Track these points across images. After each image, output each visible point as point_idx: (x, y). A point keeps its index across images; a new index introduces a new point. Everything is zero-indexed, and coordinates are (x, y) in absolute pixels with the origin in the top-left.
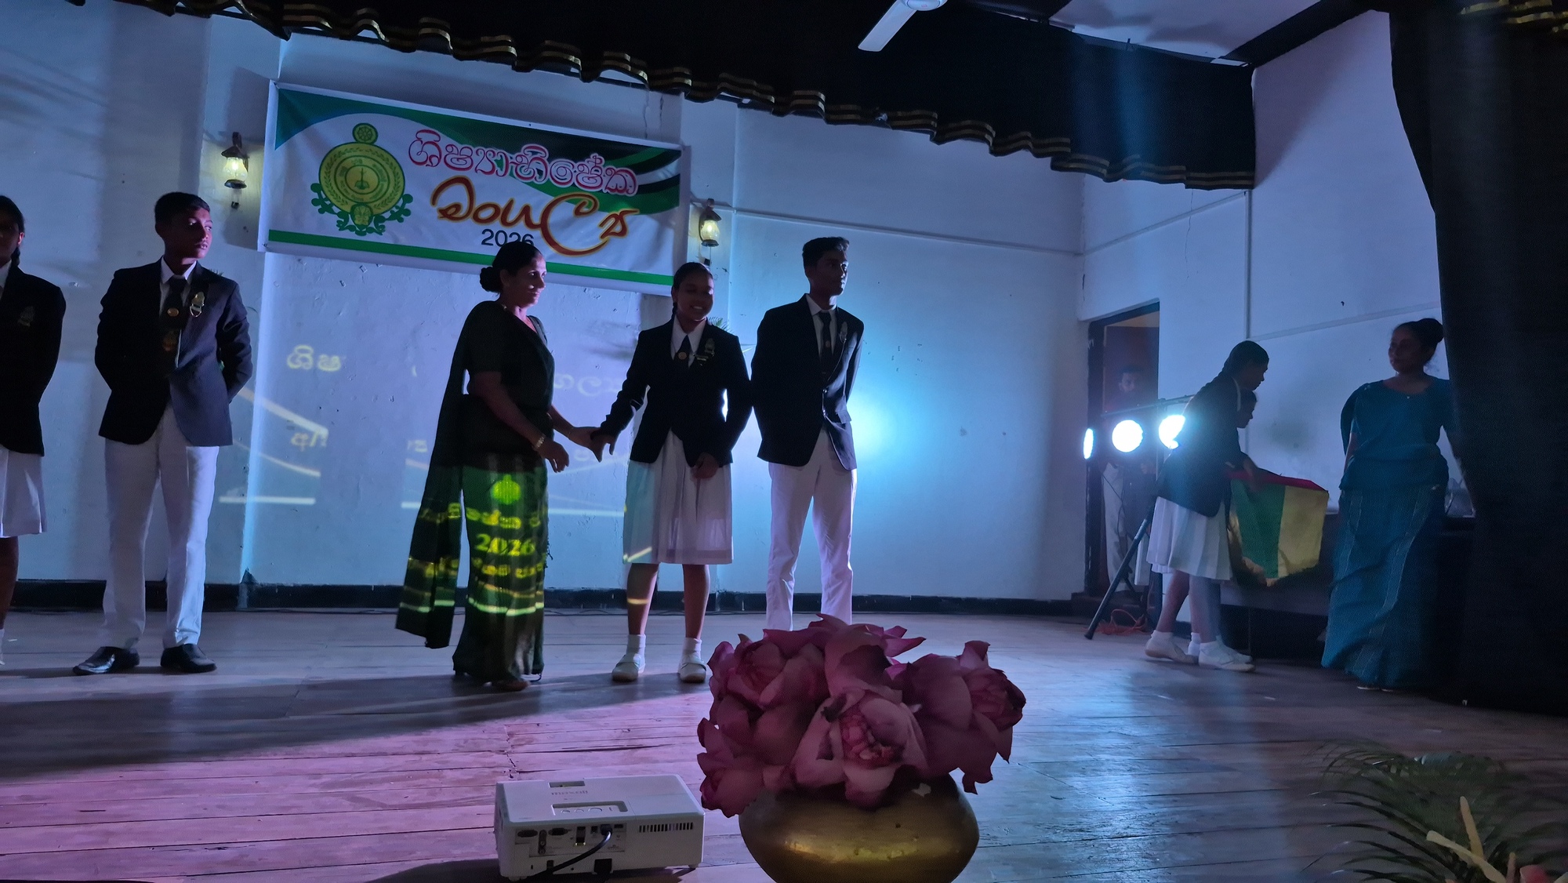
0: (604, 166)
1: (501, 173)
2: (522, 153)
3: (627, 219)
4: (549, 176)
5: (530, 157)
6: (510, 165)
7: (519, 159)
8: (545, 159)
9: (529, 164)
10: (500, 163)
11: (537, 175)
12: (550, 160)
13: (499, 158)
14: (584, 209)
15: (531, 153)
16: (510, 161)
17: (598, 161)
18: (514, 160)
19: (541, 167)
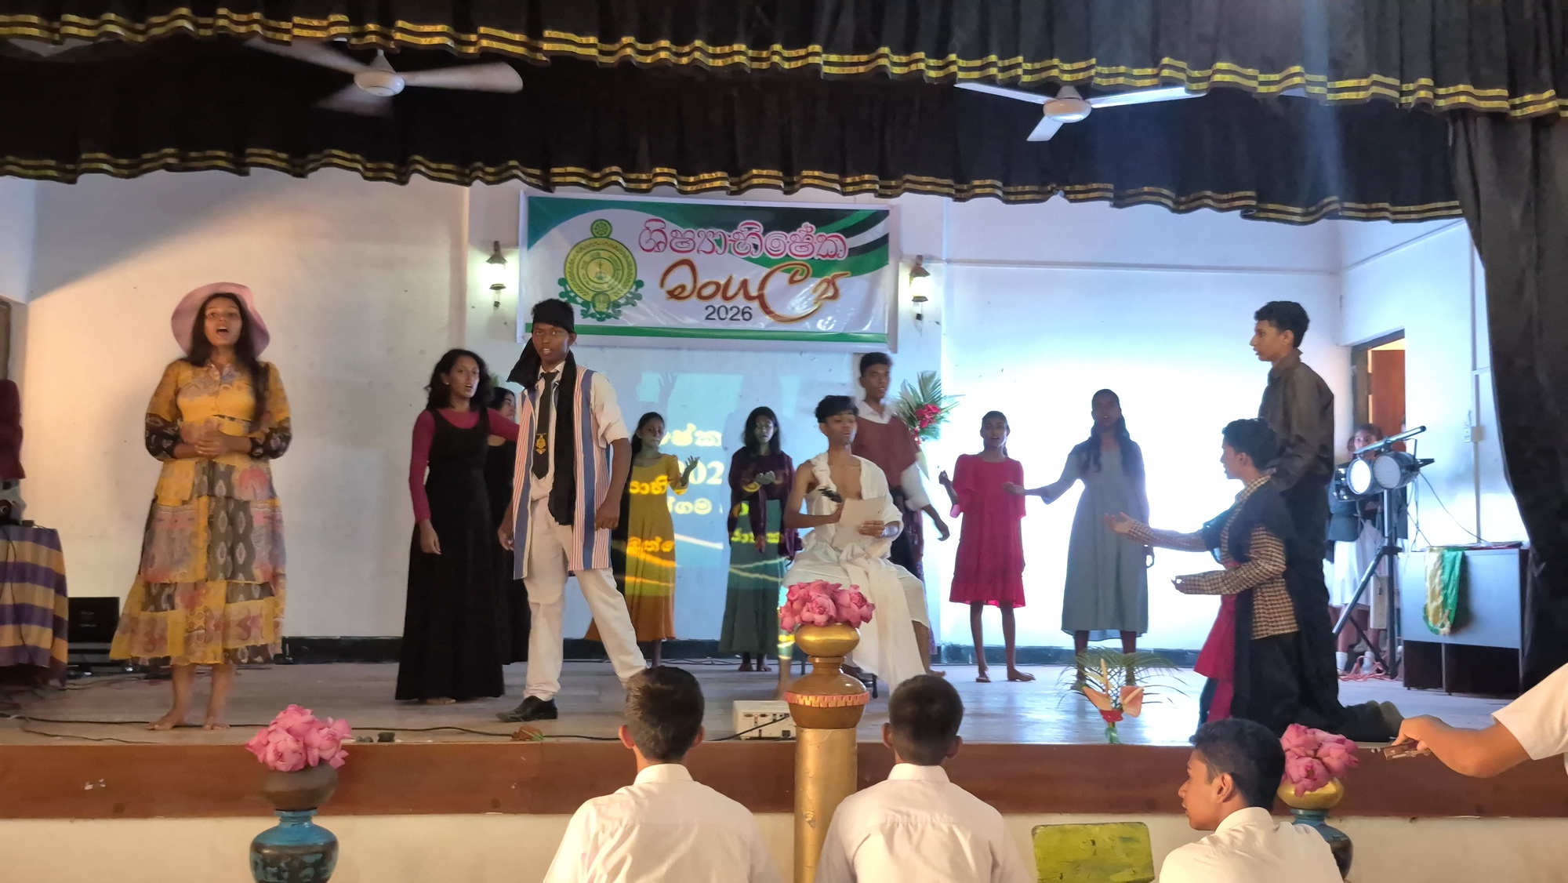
0: (815, 234)
1: (720, 251)
2: (738, 230)
3: (839, 282)
4: (764, 249)
5: (747, 232)
6: (729, 242)
7: (736, 236)
8: (760, 234)
9: (745, 240)
10: (719, 242)
11: (753, 250)
12: (766, 232)
13: (718, 238)
14: (798, 277)
15: (747, 230)
16: (728, 238)
17: (809, 230)
18: (732, 238)
19: (757, 242)
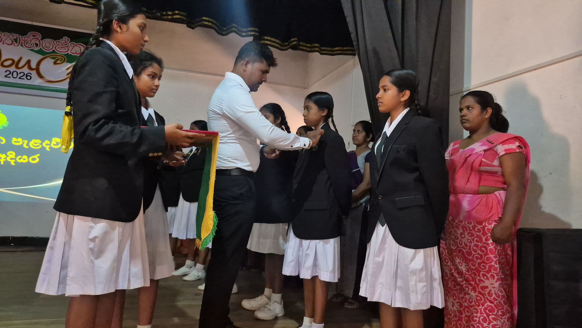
0: (70, 42)
1: (16, 44)
2: (27, 36)
4: (41, 47)
5: (32, 37)
6: (21, 41)
7: (26, 38)
8: (40, 39)
9: (31, 41)
10: (16, 40)
11: (35, 46)
12: (42, 39)
13: (15, 38)
14: (59, 62)
15: (32, 36)
16: (21, 39)
17: (67, 40)
18: (23, 39)
19: (37, 42)
